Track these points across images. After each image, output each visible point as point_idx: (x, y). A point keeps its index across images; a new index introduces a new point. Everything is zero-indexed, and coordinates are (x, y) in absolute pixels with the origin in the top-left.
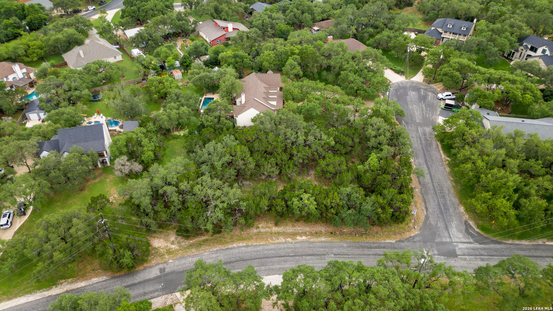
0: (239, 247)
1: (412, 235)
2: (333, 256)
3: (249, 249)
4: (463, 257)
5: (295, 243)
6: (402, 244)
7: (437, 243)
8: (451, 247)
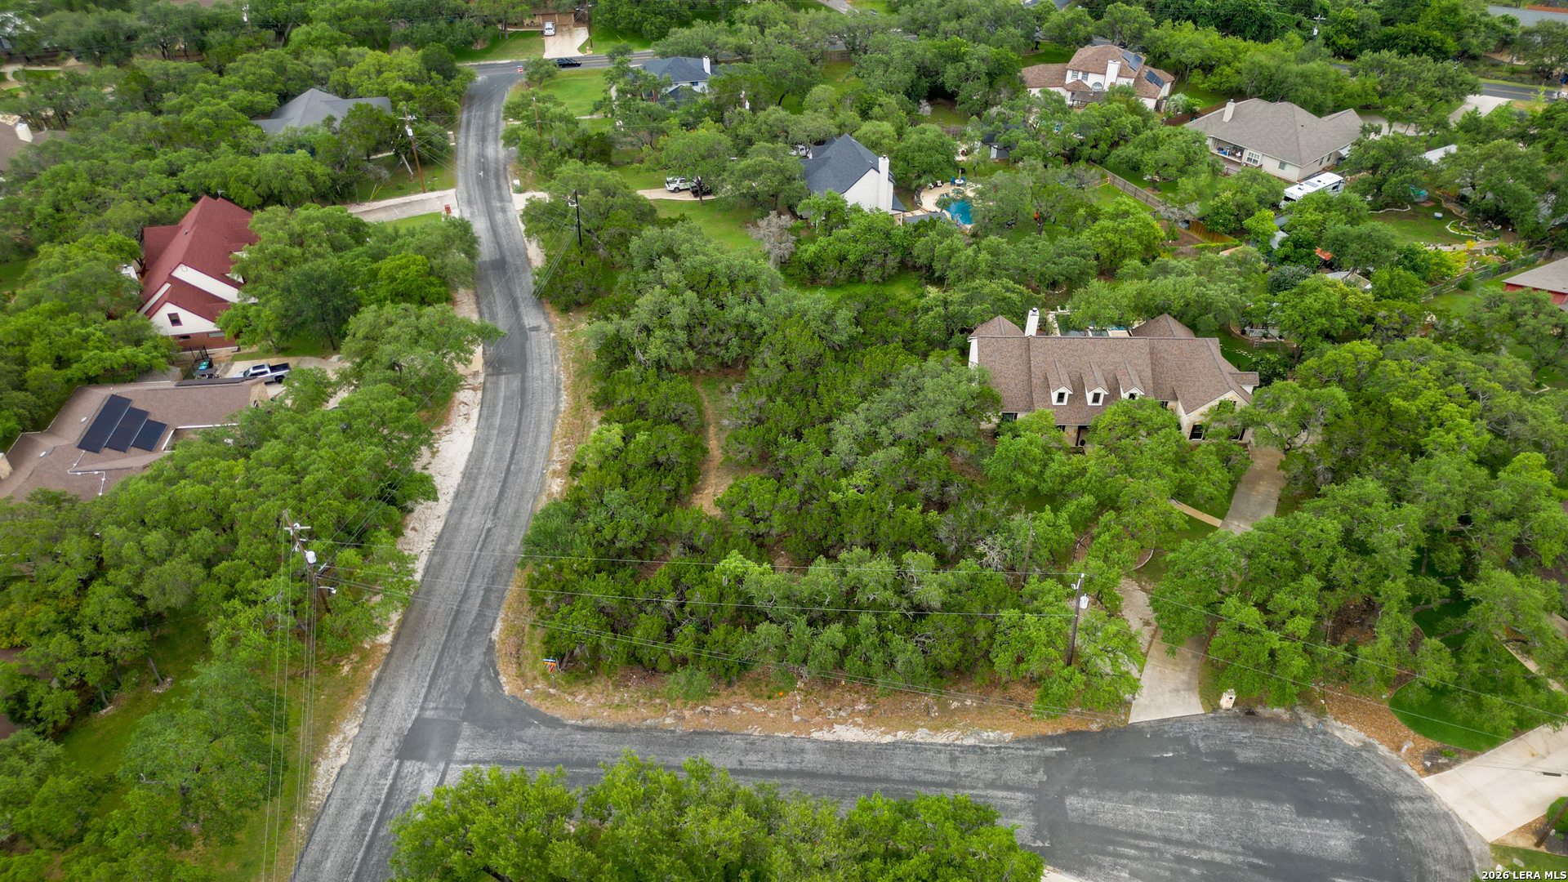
0: (557, 404)
1: (503, 679)
2: (489, 525)
3: (547, 414)
4: (392, 773)
5: (543, 475)
6: (478, 654)
7: (456, 725)
8: (432, 753)
